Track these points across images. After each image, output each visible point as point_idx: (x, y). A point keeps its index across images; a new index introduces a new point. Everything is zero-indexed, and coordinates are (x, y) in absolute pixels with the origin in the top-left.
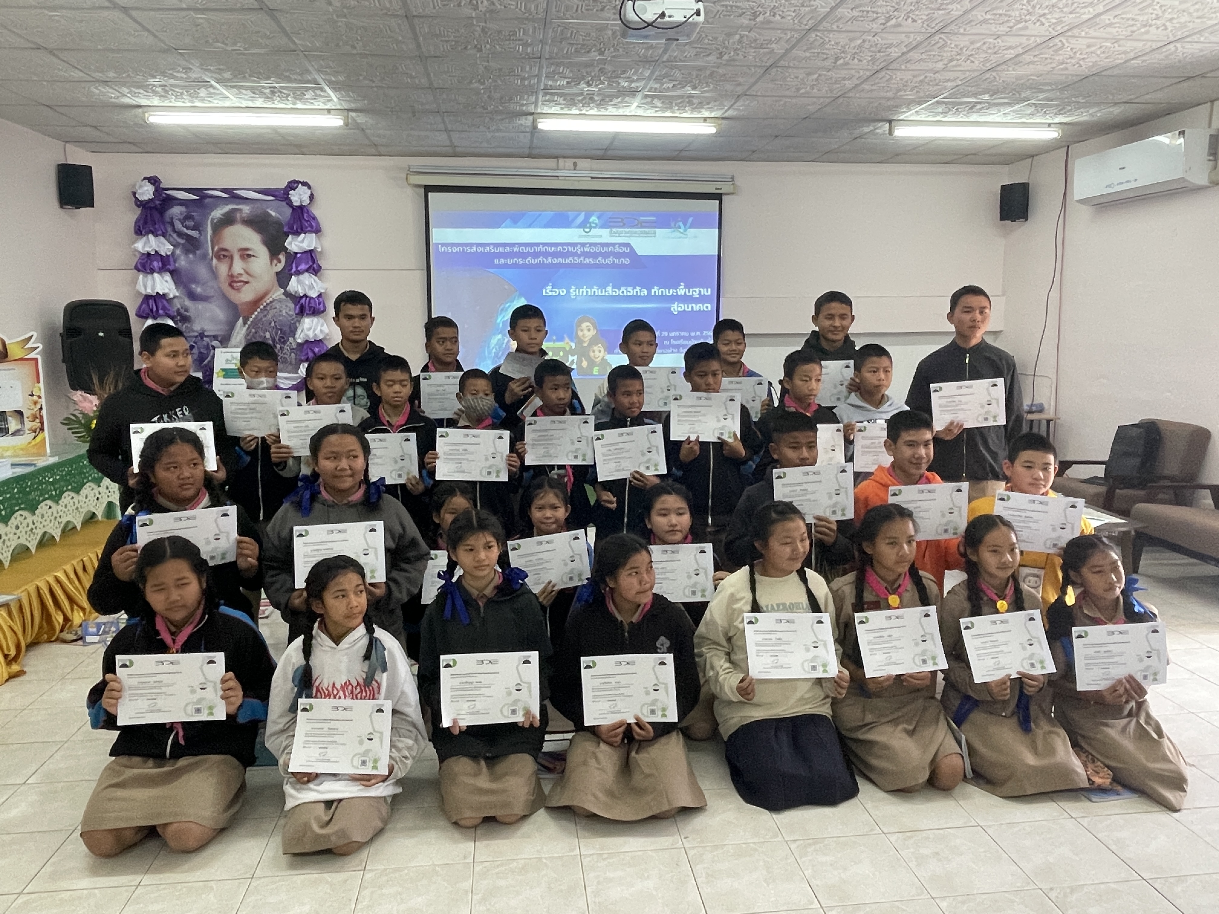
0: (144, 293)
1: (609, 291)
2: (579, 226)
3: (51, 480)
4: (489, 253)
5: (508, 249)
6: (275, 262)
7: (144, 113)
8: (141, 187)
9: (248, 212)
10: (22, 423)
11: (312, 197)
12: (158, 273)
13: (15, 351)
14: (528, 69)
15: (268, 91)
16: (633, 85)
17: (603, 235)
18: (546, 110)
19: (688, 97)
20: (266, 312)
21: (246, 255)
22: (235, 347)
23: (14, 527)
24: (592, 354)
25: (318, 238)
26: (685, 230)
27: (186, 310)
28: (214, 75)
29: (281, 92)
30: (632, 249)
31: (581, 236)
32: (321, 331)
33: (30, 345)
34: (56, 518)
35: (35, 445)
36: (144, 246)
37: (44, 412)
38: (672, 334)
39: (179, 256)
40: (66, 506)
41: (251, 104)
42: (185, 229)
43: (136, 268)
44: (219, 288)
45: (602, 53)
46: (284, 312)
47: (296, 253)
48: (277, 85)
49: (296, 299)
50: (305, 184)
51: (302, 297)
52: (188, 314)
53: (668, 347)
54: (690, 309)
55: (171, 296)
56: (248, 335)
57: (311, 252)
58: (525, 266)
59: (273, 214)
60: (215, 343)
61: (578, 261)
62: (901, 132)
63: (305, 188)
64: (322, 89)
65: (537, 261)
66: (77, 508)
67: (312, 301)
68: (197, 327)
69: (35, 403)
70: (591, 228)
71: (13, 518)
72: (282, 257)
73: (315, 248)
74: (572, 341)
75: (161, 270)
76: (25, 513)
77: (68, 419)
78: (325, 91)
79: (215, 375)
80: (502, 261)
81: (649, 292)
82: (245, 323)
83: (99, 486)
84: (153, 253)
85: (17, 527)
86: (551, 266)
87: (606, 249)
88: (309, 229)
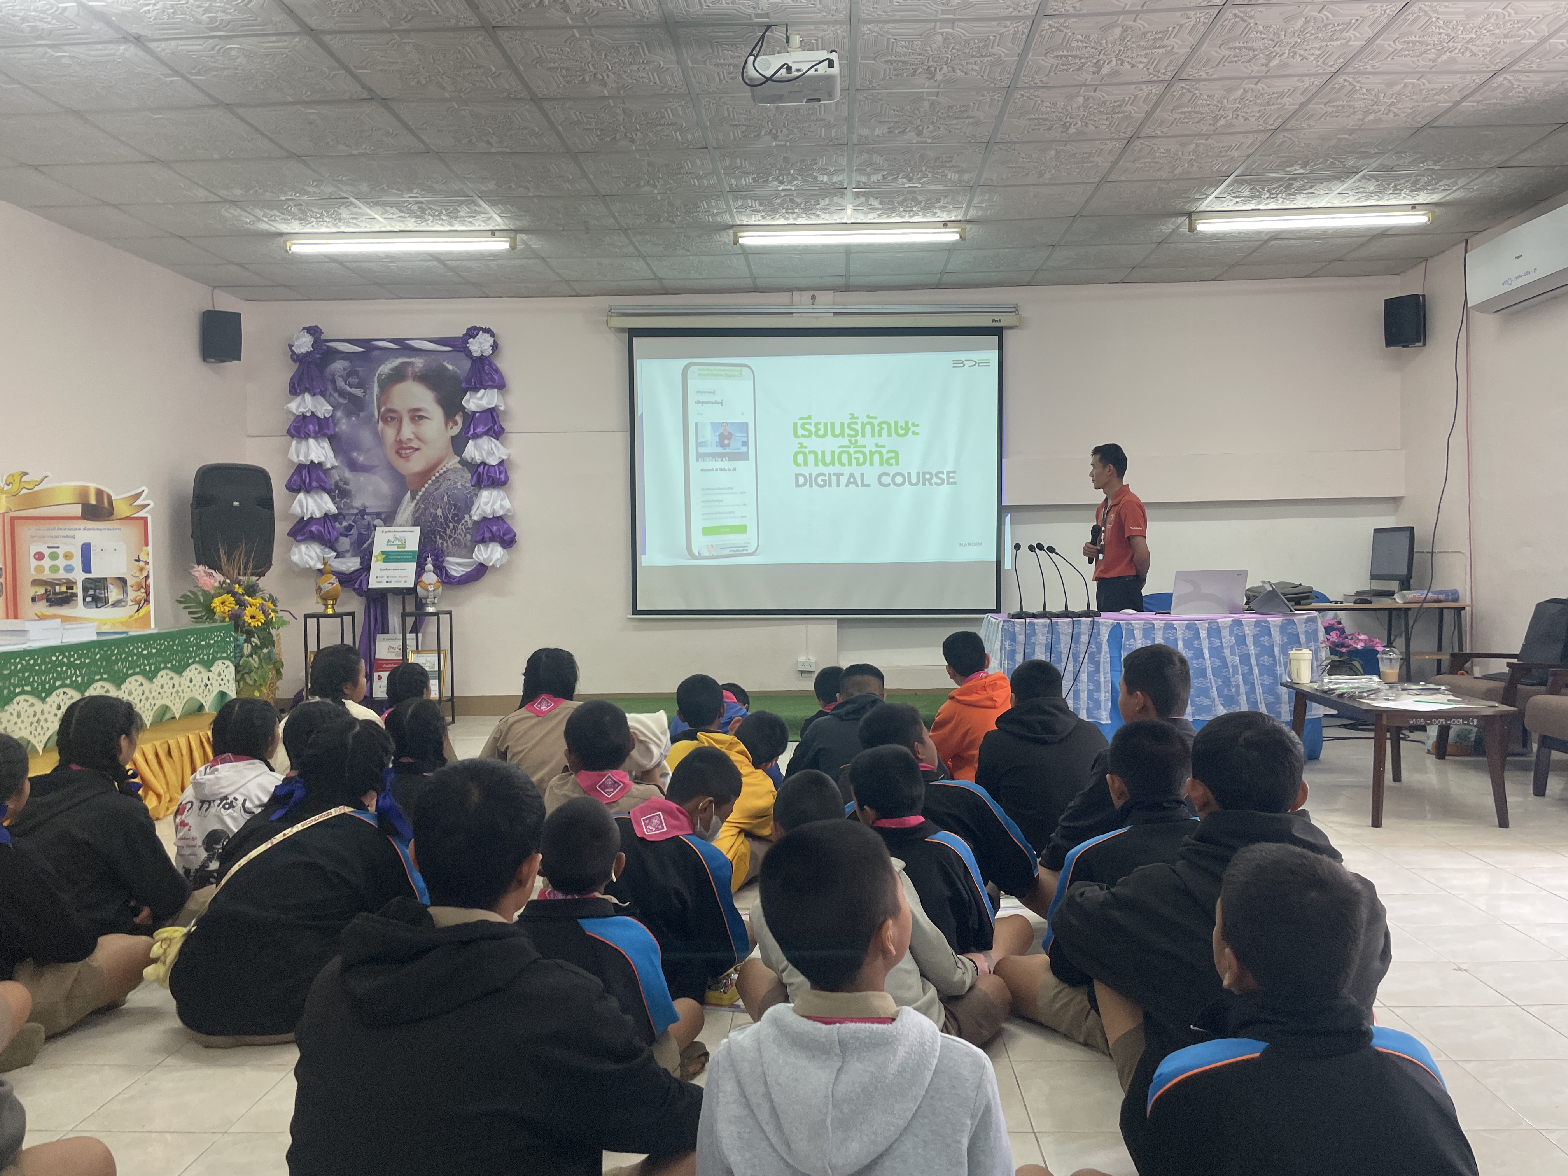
0: (295, 460)
3: (145, 652)
6: (451, 424)
7: (285, 242)
8: (298, 338)
9: (421, 365)
10: (125, 592)
11: (495, 347)
12: (314, 438)
13: (122, 509)
14: (699, 163)
16: (835, 179)
18: (744, 220)
22: (401, 526)
25: (503, 396)
27: (345, 483)
32: (502, 506)
33: (140, 502)
34: (147, 699)
35: (139, 618)
36: (299, 406)
37: (151, 581)
39: (339, 420)
40: (162, 687)
42: (348, 388)
43: (289, 432)
44: (386, 457)
46: (459, 484)
47: (474, 413)
50: (487, 331)
51: (479, 465)
52: (347, 487)
55: (329, 466)
56: (416, 511)
57: (492, 411)
59: (450, 367)
60: (377, 522)
62: (1206, 228)
63: (488, 335)
64: (475, 203)
67: (492, 470)
68: (357, 503)
69: (141, 570)
72: (459, 419)
73: (497, 406)
75: (317, 435)
77: (184, 596)
78: (480, 206)
79: (373, 559)
82: (413, 498)
83: (210, 671)
84: (308, 414)
88: (490, 383)
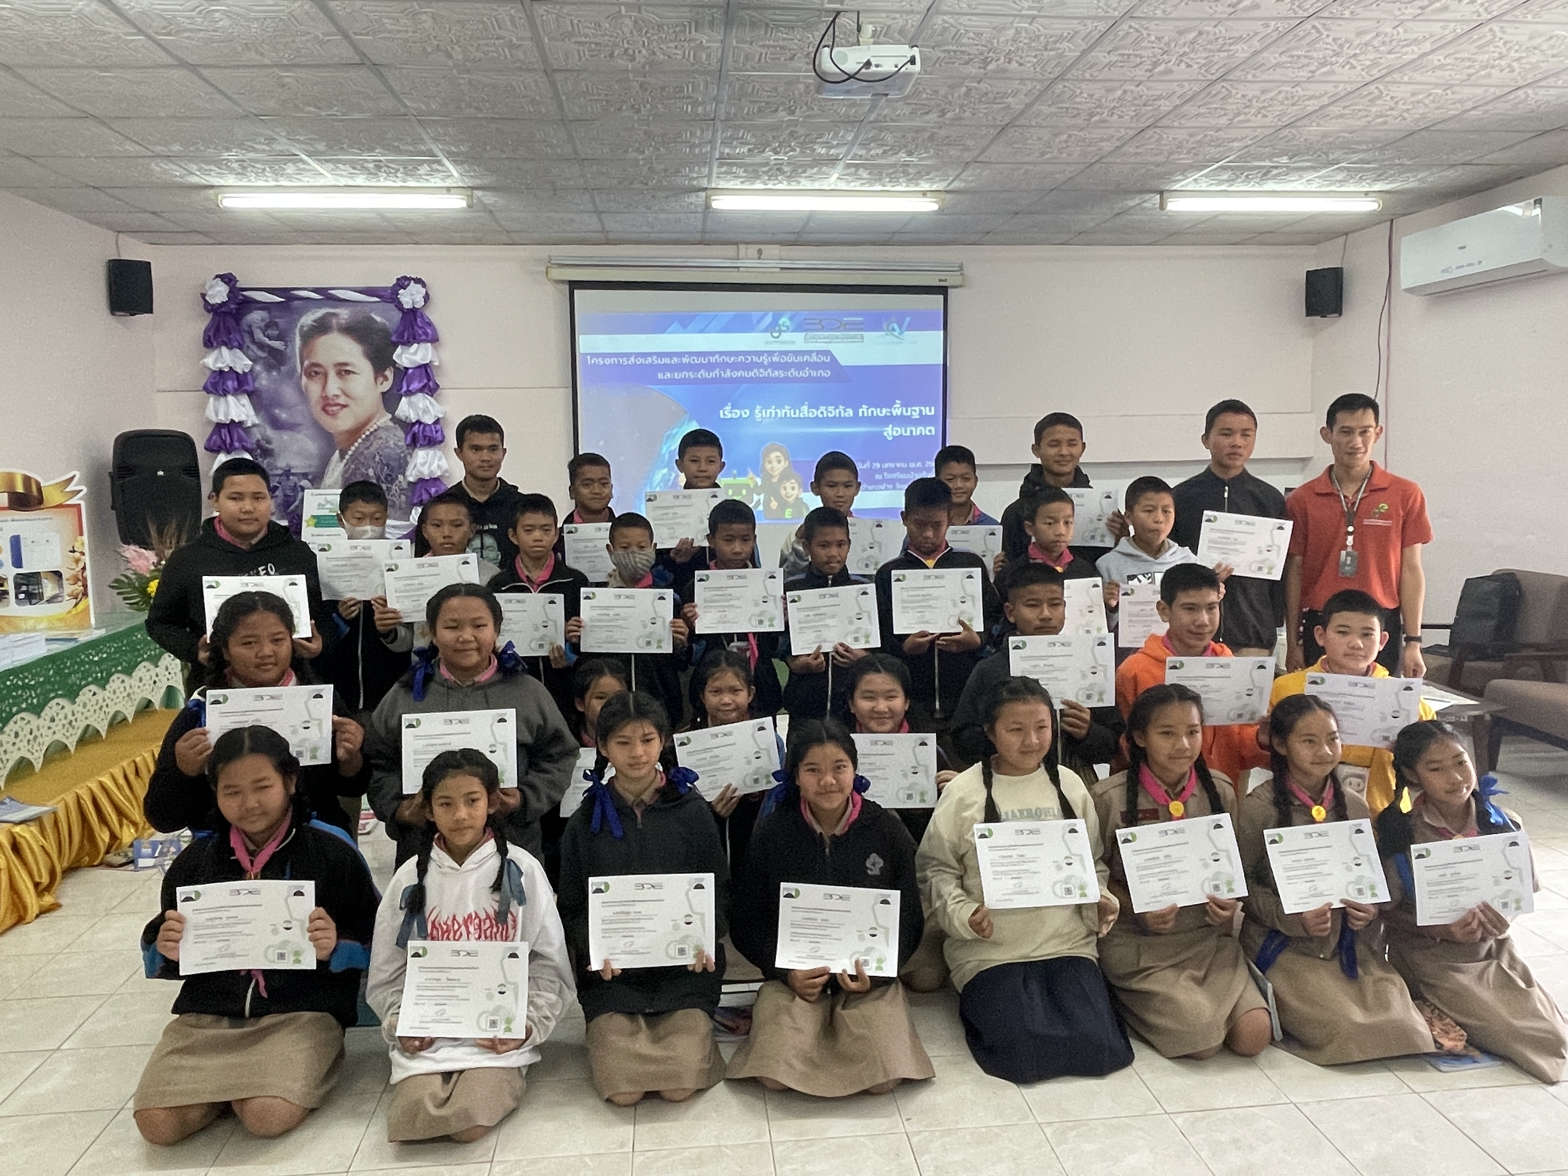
0: (215, 420)
1: (805, 411)
2: (765, 330)
3: (96, 659)
4: (651, 365)
5: (675, 360)
6: (381, 379)
7: (217, 195)
8: (212, 287)
9: (347, 317)
10: (61, 586)
11: (427, 298)
12: (233, 395)
13: (52, 496)
14: (698, 133)
15: (371, 165)
16: (832, 151)
17: (796, 341)
18: (722, 184)
19: (903, 165)
20: (368, 444)
21: (343, 370)
22: (330, 487)
23: (48, 719)
24: (783, 492)
25: (435, 348)
26: (901, 334)
27: (269, 441)
28: (304, 146)
29: (388, 167)
30: (833, 358)
31: (767, 343)
32: (439, 466)
33: (71, 487)
34: (101, 708)
35: (78, 614)
36: (216, 361)
37: (88, 573)
38: (886, 465)
39: (258, 375)
40: (115, 692)
41: (351, 183)
42: (267, 340)
43: (205, 388)
44: (311, 414)
45: (792, 113)
46: (391, 443)
47: (407, 369)
48: (382, 158)
49: (406, 426)
50: (418, 281)
51: (414, 424)
52: (270, 446)
53: (880, 482)
54: (908, 434)
55: (249, 424)
56: (346, 472)
57: (425, 366)
58: (696, 381)
59: (378, 319)
60: (304, 483)
61: (763, 373)
62: (1175, 205)
63: (419, 286)
64: (439, 162)
65: (712, 375)
66: (129, 695)
67: (427, 428)
68: (281, 463)
69: (77, 561)
70: (780, 332)
71: (47, 708)
72: (389, 373)
73: (431, 362)
74: (758, 476)
75: (236, 392)
76: (62, 701)
77: (117, 581)
78: (443, 165)
79: (304, 524)
80: (668, 375)
81: (856, 413)
82: (342, 457)
83: (157, 666)
84: (227, 370)
85: (53, 720)
86: (731, 380)
87: (800, 359)
88: (423, 337)
